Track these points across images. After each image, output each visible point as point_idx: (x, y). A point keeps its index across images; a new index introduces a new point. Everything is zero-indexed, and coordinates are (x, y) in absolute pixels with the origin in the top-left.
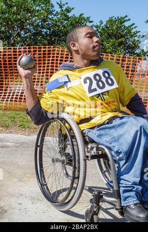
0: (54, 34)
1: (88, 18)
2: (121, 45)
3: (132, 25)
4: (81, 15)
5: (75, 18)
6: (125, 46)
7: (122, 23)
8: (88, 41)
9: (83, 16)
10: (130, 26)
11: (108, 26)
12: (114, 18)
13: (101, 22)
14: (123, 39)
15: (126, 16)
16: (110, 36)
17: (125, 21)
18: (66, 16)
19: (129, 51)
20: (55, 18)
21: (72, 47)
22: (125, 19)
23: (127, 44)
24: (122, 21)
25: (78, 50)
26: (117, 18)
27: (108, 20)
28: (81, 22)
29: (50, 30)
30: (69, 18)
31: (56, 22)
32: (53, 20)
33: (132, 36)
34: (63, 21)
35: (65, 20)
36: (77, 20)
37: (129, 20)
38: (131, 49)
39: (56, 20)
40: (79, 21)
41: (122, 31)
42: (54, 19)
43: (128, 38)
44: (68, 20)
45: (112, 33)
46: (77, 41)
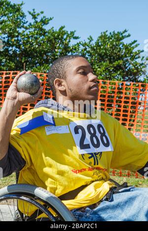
0: (26, 53)
1: (72, 33)
2: (118, 70)
3: (133, 43)
4: (62, 28)
5: (54, 32)
6: (124, 72)
7: (119, 39)
8: (81, 80)
9: (63, 30)
10: (131, 44)
11: (100, 44)
12: (107, 33)
13: (91, 39)
14: (121, 62)
15: (125, 31)
16: (102, 58)
17: (123, 38)
18: (41, 29)
19: (129, 78)
20: (27, 32)
21: (56, 86)
22: (124, 35)
23: (126, 68)
24: (119, 37)
25: (65, 91)
26: (112, 33)
27: (100, 35)
28: (62, 38)
29: (19, 48)
30: (45, 33)
31: (28, 38)
32: (24, 35)
33: (133, 58)
34: (38, 37)
35: (41, 35)
36: (56, 35)
37: (129, 36)
38: (132, 75)
39: (27, 35)
40: (58, 36)
41: (119, 51)
42: (25, 33)
43: (127, 60)
44: (44, 35)
45: (106, 54)
46: (65, 78)
